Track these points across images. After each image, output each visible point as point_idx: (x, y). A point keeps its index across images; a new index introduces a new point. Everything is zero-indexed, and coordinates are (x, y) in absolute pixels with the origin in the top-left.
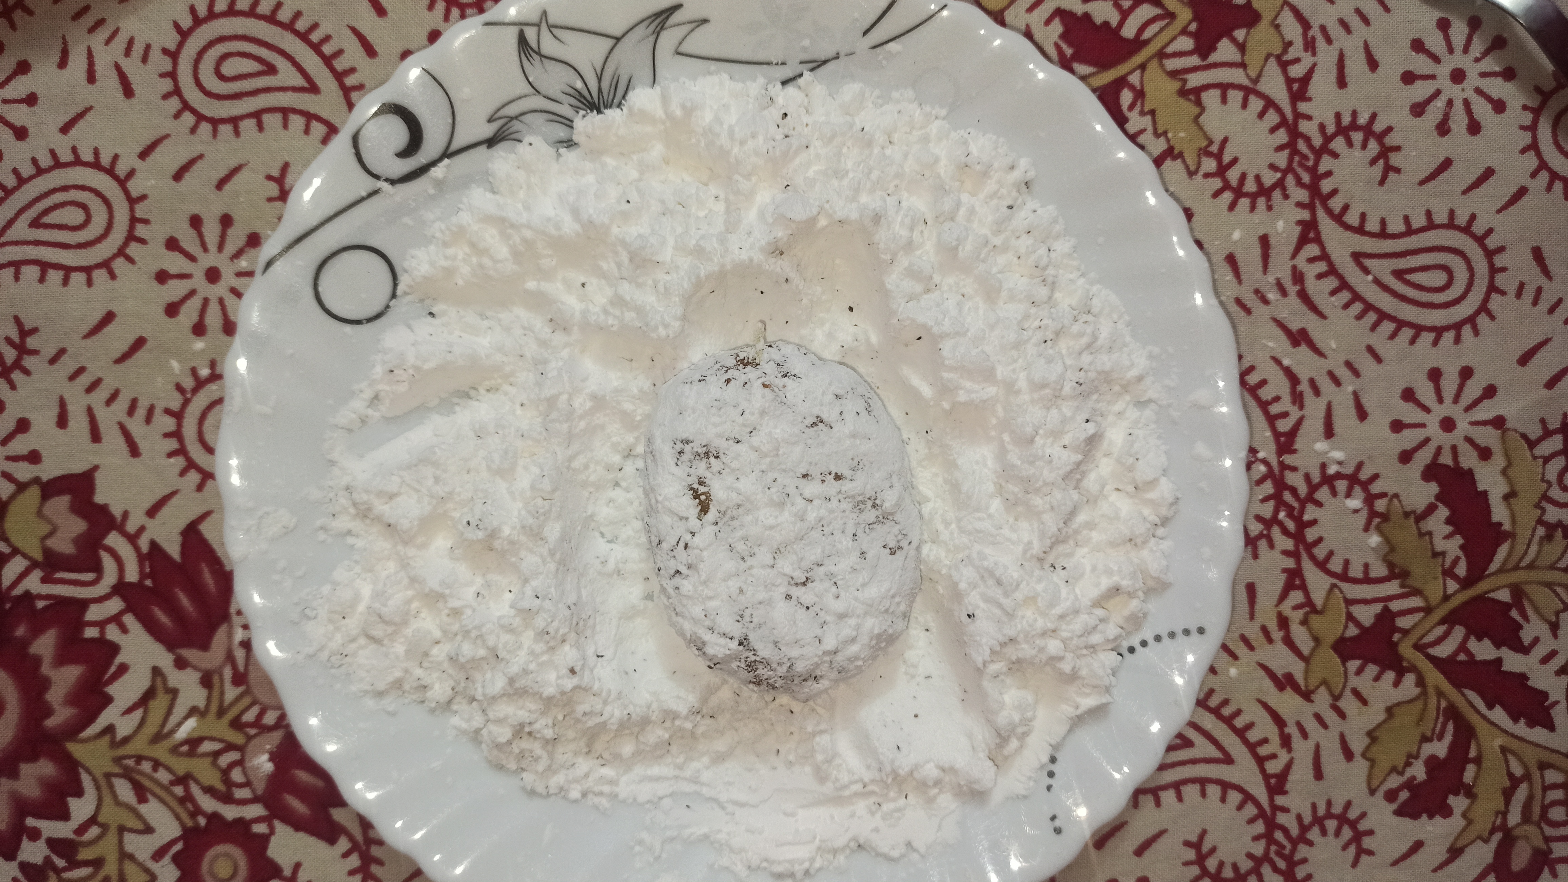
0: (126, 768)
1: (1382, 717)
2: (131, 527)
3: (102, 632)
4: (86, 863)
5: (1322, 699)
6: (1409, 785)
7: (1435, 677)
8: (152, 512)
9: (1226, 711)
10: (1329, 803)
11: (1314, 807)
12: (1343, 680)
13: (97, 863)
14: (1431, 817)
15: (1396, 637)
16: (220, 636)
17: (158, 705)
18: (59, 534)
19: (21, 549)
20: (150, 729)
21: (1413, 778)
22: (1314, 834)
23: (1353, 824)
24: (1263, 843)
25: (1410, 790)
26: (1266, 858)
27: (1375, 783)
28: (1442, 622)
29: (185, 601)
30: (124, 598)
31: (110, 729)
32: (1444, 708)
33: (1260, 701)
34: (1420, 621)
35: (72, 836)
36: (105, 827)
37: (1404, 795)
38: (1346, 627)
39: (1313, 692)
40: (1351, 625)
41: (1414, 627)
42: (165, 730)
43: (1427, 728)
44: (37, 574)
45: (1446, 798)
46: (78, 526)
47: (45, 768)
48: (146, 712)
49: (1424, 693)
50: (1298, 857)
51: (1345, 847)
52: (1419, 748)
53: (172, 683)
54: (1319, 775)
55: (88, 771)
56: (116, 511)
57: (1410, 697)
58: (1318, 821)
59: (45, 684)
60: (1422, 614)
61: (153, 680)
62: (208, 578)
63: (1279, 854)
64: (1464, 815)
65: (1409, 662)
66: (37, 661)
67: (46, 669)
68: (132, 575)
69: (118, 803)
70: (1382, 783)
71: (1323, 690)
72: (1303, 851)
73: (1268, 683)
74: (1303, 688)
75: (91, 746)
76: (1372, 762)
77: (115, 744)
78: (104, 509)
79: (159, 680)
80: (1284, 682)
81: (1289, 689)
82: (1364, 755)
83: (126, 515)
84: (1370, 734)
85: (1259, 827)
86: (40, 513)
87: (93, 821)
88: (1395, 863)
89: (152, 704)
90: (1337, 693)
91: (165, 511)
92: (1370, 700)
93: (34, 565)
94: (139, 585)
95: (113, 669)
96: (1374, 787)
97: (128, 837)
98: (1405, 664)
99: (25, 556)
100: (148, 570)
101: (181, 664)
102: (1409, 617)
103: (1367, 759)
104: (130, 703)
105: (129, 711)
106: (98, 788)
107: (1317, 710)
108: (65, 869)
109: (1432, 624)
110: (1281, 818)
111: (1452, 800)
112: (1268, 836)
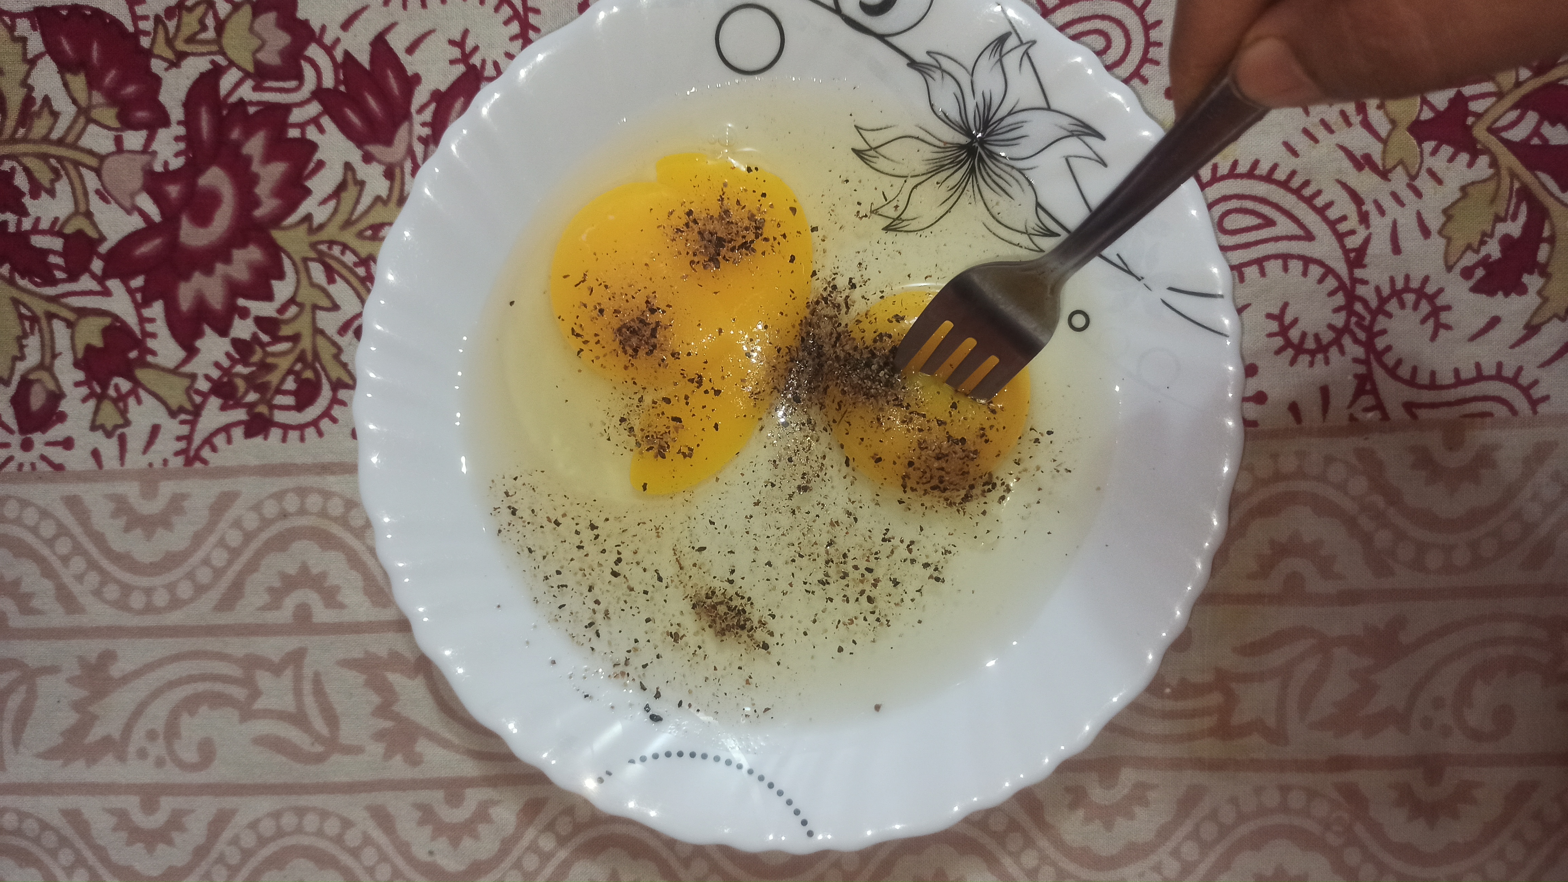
0: (321, 253)
1: (1458, 195)
2: (328, 40)
3: (303, 133)
4: (287, 339)
5: (1399, 179)
6: (1484, 262)
7: (1508, 159)
8: (346, 26)
9: (1307, 192)
10: (1407, 278)
11: (1392, 280)
12: (1419, 160)
13: (295, 338)
14: (1507, 294)
15: (1470, 120)
16: (402, 133)
17: (348, 197)
18: (267, 48)
19: (236, 62)
20: (341, 217)
21: (1488, 256)
22: (1392, 306)
23: (1431, 299)
24: (1343, 315)
25: (1485, 269)
26: (1346, 329)
27: (1452, 259)
28: (1515, 107)
29: (372, 103)
30: (322, 103)
31: (308, 218)
32: (1518, 190)
33: (1339, 182)
34: (1493, 105)
35: (274, 315)
36: (301, 306)
37: (1480, 273)
38: (1421, 110)
39: (1390, 171)
40: (1425, 108)
41: (1487, 111)
42: (354, 217)
43: (1501, 209)
44: (249, 84)
45: (1521, 276)
46: (282, 39)
47: (253, 253)
48: (338, 204)
49: (1497, 174)
50: (1377, 328)
51: (1424, 321)
52: (1494, 227)
53: (360, 175)
54: (1396, 249)
55: (290, 257)
56: (316, 26)
57: (1484, 177)
58: (1396, 294)
59: (254, 179)
60: (1494, 99)
61: (345, 175)
62: (393, 84)
63: (1359, 324)
64: (1539, 293)
65: (1483, 145)
66: (248, 160)
67: (256, 167)
68: (328, 81)
69: (313, 285)
70: (1458, 260)
71: (1400, 169)
72: (1382, 322)
73: (1347, 164)
74: (1381, 168)
75: (291, 233)
76: (1449, 240)
77: (312, 231)
78: (305, 24)
79: (350, 174)
80: (1363, 162)
81: (1367, 169)
82: (1440, 232)
83: (323, 28)
84: (1445, 211)
85: (1340, 299)
86: (251, 29)
87: (292, 301)
88: (1473, 338)
89: (344, 195)
90: (1414, 173)
91: (357, 25)
92: (1446, 180)
93: (247, 75)
94: (335, 90)
95: (312, 165)
96: (1451, 263)
97: (320, 314)
98: (1479, 146)
99: (239, 68)
100: (342, 77)
101: (368, 158)
102: (1481, 101)
103: (1444, 236)
104: (325, 196)
105: (324, 202)
106: (297, 272)
107: (1393, 188)
108: (269, 344)
109: (1504, 109)
110: (1361, 290)
111: (1526, 279)
112: (1348, 308)
